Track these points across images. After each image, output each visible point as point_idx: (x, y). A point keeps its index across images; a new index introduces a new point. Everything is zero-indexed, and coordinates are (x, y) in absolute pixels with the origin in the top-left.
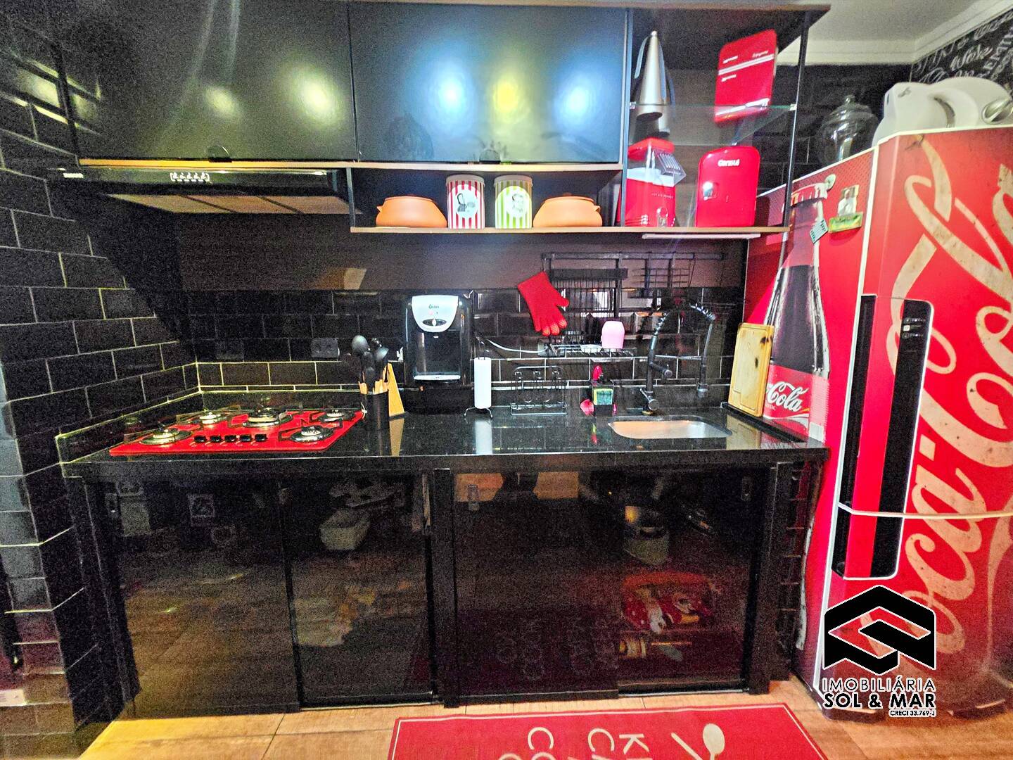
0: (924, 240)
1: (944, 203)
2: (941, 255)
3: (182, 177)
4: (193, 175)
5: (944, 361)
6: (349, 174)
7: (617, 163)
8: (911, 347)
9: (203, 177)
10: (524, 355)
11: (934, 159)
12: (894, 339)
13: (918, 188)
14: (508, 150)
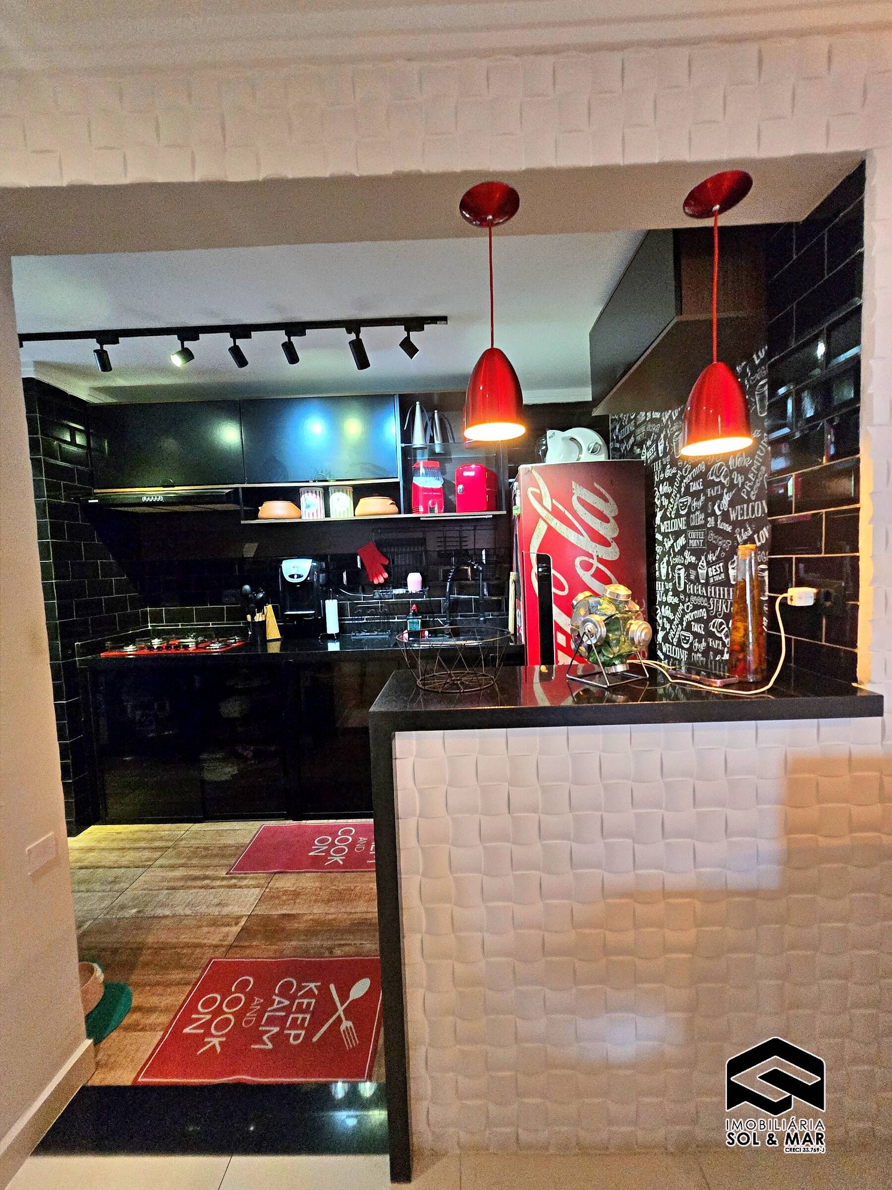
0: (541, 521)
1: (547, 501)
2: (550, 529)
3: (149, 499)
4: (154, 497)
5: (562, 588)
6: (240, 490)
7: (397, 478)
8: (545, 580)
9: (159, 499)
10: (365, 598)
11: (539, 478)
12: (534, 575)
13: (533, 493)
14: (331, 473)
